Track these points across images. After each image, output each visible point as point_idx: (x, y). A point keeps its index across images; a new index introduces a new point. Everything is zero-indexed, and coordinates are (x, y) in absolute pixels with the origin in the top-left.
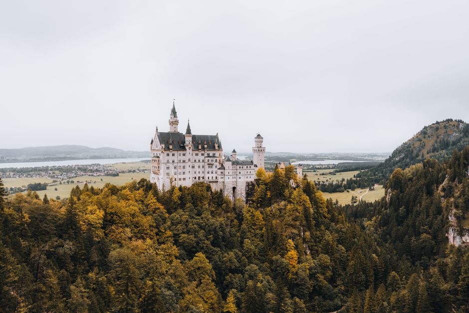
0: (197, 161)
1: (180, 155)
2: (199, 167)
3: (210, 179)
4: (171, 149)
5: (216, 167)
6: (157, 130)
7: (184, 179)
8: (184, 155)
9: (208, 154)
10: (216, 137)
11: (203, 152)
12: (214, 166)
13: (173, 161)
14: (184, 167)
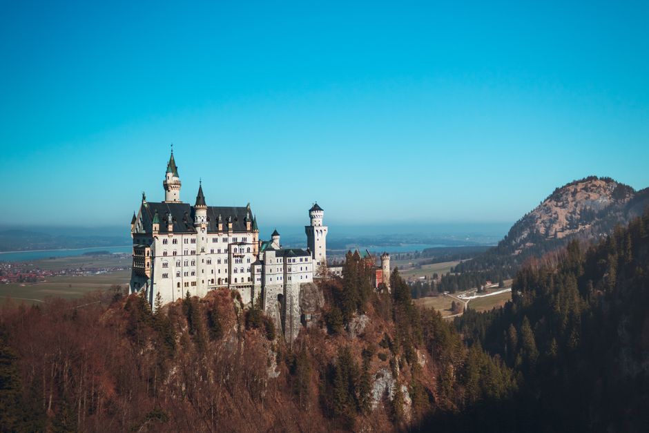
0: (216, 251)
1: (186, 241)
2: (219, 262)
3: (239, 281)
4: (171, 232)
5: (249, 261)
6: (144, 198)
7: (194, 284)
8: (193, 241)
9: (235, 239)
10: (246, 210)
11: (225, 236)
12: (245, 260)
13: (175, 253)
14: (193, 263)
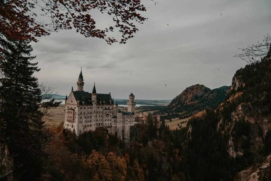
0: (98, 112)
1: (89, 108)
2: (99, 116)
3: (107, 125)
4: (84, 104)
5: (111, 116)
6: (72, 89)
7: (91, 126)
8: (91, 108)
9: (106, 107)
10: (109, 95)
11: (102, 106)
12: (109, 116)
13: (84, 113)
14: (91, 117)
